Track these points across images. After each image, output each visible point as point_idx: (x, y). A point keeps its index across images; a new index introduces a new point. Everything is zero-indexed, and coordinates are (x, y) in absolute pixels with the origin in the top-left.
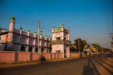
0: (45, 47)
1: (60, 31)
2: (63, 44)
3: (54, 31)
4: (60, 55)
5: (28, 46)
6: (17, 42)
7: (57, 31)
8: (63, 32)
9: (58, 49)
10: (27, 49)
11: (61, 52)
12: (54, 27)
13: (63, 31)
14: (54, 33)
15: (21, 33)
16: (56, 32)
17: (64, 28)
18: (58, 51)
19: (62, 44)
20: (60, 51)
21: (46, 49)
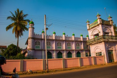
0: (82, 50)
1: (97, 25)
2: (103, 43)
3: (89, 27)
4: (100, 60)
5: (55, 51)
6: (40, 49)
7: (93, 26)
8: (100, 26)
9: (98, 51)
10: (54, 55)
11: (103, 55)
12: (89, 22)
13: (100, 24)
14: (89, 29)
15: (43, 38)
16: (92, 28)
17: (100, 18)
18: (99, 53)
19: (101, 42)
20: (101, 53)
21: (84, 53)
